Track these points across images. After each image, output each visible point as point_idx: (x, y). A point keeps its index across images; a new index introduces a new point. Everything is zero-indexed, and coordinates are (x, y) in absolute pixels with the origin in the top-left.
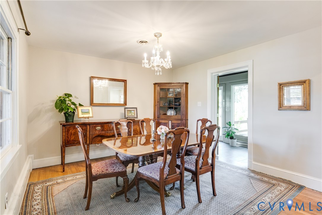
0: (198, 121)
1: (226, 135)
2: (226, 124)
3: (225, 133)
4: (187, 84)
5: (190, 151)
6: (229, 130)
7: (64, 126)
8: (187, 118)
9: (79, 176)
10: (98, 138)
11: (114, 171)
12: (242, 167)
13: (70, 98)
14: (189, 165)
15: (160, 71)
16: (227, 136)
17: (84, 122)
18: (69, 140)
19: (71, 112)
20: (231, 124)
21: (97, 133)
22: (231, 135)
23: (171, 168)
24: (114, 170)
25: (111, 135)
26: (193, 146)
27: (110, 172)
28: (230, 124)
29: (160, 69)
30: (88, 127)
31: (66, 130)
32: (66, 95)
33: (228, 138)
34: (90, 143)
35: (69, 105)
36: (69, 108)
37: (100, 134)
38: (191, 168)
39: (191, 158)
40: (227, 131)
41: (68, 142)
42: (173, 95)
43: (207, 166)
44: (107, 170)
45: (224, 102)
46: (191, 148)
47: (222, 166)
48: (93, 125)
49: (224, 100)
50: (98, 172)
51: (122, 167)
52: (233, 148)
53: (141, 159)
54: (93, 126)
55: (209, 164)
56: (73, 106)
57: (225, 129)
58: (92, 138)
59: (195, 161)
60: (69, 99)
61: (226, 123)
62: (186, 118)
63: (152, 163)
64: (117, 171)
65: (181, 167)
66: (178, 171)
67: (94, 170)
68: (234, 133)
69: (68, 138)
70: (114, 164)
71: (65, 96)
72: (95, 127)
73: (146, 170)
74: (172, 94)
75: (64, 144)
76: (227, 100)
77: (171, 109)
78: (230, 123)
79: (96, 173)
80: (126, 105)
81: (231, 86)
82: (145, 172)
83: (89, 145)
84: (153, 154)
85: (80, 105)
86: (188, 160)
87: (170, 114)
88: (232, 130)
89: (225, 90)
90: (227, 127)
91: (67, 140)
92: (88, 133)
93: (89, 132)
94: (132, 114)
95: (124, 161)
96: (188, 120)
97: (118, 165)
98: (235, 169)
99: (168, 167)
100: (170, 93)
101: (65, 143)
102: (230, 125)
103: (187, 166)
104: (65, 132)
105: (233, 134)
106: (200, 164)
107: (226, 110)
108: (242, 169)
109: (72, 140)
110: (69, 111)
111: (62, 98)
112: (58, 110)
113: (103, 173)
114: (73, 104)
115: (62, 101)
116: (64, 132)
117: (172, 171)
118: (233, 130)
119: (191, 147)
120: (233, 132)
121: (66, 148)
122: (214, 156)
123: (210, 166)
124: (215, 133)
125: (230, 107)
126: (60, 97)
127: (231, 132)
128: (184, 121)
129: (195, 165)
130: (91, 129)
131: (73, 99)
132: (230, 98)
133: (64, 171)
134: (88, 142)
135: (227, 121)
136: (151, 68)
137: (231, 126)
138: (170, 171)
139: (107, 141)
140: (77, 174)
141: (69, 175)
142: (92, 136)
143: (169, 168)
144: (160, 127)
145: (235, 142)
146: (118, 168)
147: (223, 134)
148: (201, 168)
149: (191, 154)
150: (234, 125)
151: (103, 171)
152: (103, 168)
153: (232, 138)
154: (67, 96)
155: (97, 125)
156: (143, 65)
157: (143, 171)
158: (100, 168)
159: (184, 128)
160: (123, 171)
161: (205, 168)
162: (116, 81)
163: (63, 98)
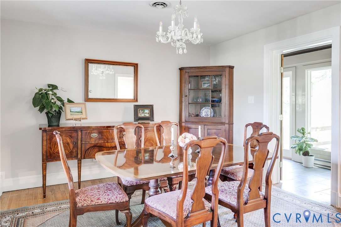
0: (247, 126)
1: (297, 148)
2: (297, 132)
3: (295, 146)
4: (231, 68)
5: (233, 174)
6: (301, 141)
7: (44, 131)
8: (231, 121)
9: (65, 206)
10: (94, 150)
11: (110, 202)
12: (320, 202)
13: (55, 91)
14: (226, 197)
15: (183, 49)
16: (299, 151)
17: (74, 126)
18: (51, 152)
19: (55, 111)
20: (306, 131)
21: (93, 142)
22: (305, 149)
23: (195, 200)
24: (110, 200)
25: (113, 146)
26: (238, 166)
27: (103, 202)
28: (303, 131)
29: (184, 44)
30: (80, 133)
31: (48, 137)
32: (49, 86)
33: (300, 153)
34: (83, 157)
35: (52, 101)
36: (53, 105)
37: (97, 144)
38: (231, 202)
39: (231, 185)
40: (297, 142)
41: (51, 155)
42: (209, 86)
43: (258, 199)
44: (98, 199)
45: (294, 97)
46: (235, 169)
47: (286, 199)
48: (86, 131)
49: (294, 94)
50: (85, 202)
51: (121, 196)
52: (307, 169)
53: (152, 183)
54: (86, 133)
55: (261, 197)
56: (59, 103)
57: (295, 139)
58: (85, 149)
59: (236, 191)
60: (53, 92)
61: (297, 129)
62: (229, 121)
63: (171, 190)
64: (114, 201)
65: (213, 199)
66: (208, 205)
67: (80, 198)
68: (309, 146)
69: (51, 148)
70: (110, 190)
71: (48, 88)
72: (90, 133)
73: (158, 202)
74: (209, 84)
75: (45, 157)
76: (299, 92)
77: (207, 107)
78: (303, 129)
79: (83, 203)
80: (137, 101)
81: (306, 71)
82: (155, 205)
83: (81, 160)
84: (173, 177)
85: (70, 101)
86: (227, 188)
87: (205, 115)
88: (307, 141)
89: (295, 78)
90: (297, 137)
91: (50, 151)
92: (79, 142)
93: (81, 141)
94: (145, 114)
95: (127, 186)
96: (233, 124)
97: (115, 192)
98: (309, 205)
99: (190, 199)
100: (206, 83)
101: (47, 157)
102: (303, 134)
103: (223, 198)
104: (47, 140)
105: (309, 148)
106: (246, 196)
107: (297, 109)
108: (320, 205)
109: (56, 152)
110: (53, 110)
111: (43, 91)
112: (38, 108)
113: (92, 203)
114: (59, 99)
115: (42, 96)
116: (45, 139)
117: (197, 206)
118: (309, 141)
119: (234, 167)
120: (309, 144)
121: (47, 163)
122: (270, 184)
123: (262, 200)
124: (272, 146)
125: (304, 105)
126: (41, 90)
127: (305, 145)
128: (227, 126)
129: (236, 196)
130: (83, 137)
131: (59, 93)
132: (304, 90)
133: (44, 197)
134: (79, 156)
135: (300, 128)
136: (170, 43)
137: (306, 135)
138: (195, 205)
139: (103, 154)
140: (62, 202)
141: (51, 203)
142: (85, 147)
143: (192, 201)
144: (183, 135)
145: (312, 160)
146: (115, 197)
147: (292, 147)
148: (246, 203)
149: (233, 178)
150: (309, 133)
151: (92, 201)
152: (93, 195)
153: (306, 154)
154: (51, 88)
155: (93, 131)
156: (157, 39)
157: (152, 203)
158: (88, 196)
159: (216, 138)
160: (123, 202)
161: (254, 202)
162: (121, 65)
163: (46, 91)
